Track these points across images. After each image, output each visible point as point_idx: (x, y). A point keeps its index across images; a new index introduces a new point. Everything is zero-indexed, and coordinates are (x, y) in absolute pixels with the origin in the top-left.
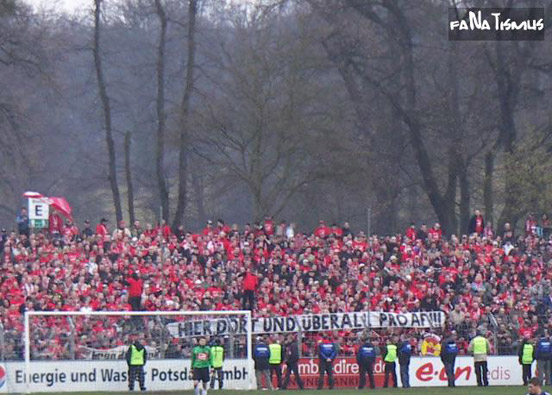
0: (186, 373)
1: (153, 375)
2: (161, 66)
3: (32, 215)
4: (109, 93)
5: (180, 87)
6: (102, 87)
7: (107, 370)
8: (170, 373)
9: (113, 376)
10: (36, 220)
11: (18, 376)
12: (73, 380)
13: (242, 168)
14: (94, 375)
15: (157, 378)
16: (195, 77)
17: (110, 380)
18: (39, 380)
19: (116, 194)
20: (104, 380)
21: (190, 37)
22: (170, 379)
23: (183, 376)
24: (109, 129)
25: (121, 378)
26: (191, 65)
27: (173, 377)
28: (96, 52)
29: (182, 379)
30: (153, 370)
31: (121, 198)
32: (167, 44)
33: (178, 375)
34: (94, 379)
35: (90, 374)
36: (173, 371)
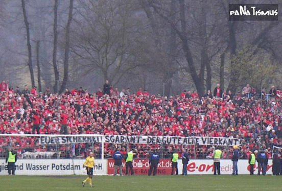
0: (69, 166)
1: (53, 167)
2: (56, 8)
4: (30, 20)
5: (65, 17)
6: (25, 17)
7: (29, 164)
8: (61, 166)
9: (32, 167)
13: (98, 61)
14: (22, 166)
15: (54, 168)
16: (73, 14)
17: (30, 169)
19: (32, 72)
20: (27, 169)
22: (61, 169)
24: (28, 39)
25: (36, 168)
26: (71, 7)
27: (63, 168)
29: (67, 169)
30: (53, 164)
31: (34, 74)
33: (65, 167)
34: (22, 169)
35: (20, 166)
36: (63, 165)
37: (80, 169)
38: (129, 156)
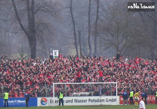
0: (98, 100)
1: (89, 101)
2: (89, 12)
3: (54, 55)
4: (75, 19)
5: (95, 17)
6: (73, 18)
7: (76, 99)
8: (94, 100)
9: (78, 101)
10: (55, 57)
11: (51, 101)
12: (66, 102)
13: (113, 41)
14: (72, 101)
15: (90, 102)
16: (99, 15)
17: (77, 102)
18: (57, 102)
19: (77, 48)
20: (75, 102)
21: (98, 4)
22: (94, 102)
23: (98, 101)
24: (74, 30)
25: (80, 102)
26: (98, 12)
27: (95, 101)
28: (71, 8)
29: (97, 102)
30: (89, 99)
31: (78, 49)
32: (91, 6)
33: (96, 100)
34: (72, 102)
35: (71, 101)
36: (95, 99)
37: (104, 101)
38: (131, 94)
